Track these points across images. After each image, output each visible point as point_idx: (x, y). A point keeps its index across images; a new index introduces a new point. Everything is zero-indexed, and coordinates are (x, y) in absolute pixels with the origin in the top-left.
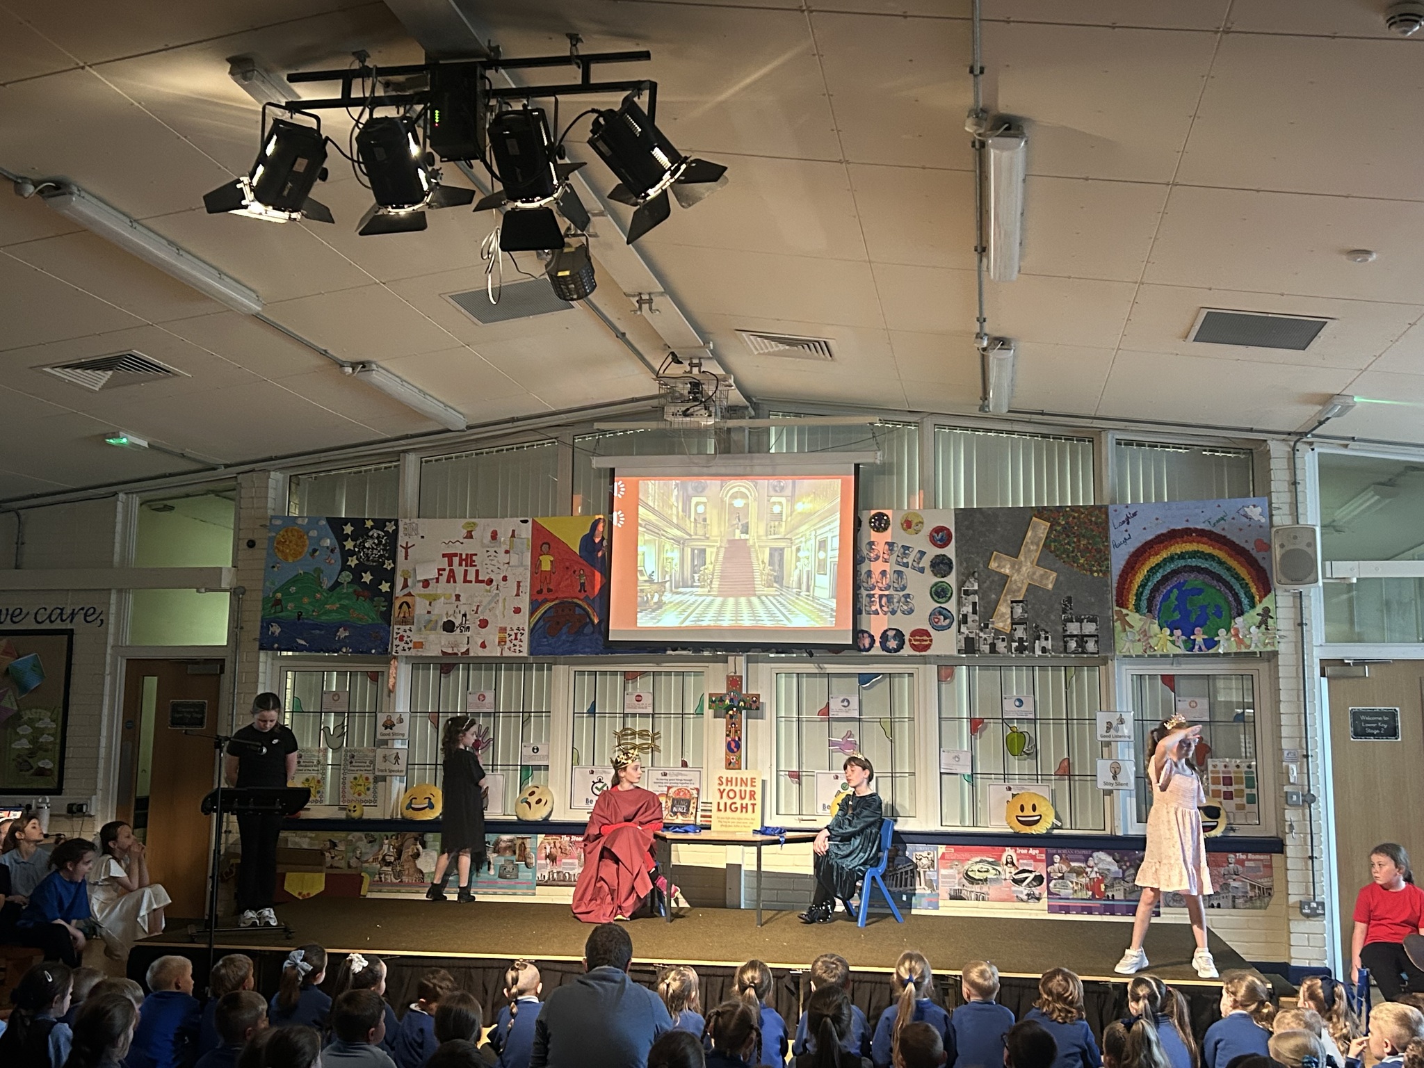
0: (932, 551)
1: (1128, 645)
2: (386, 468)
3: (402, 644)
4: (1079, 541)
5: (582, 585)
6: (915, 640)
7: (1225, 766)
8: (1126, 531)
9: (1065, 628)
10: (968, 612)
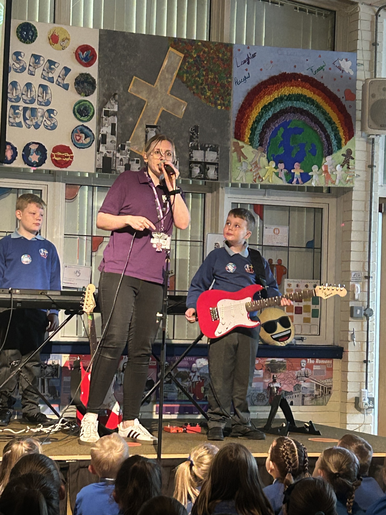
0: (77, 69)
1: (242, 174)
4: (207, 75)
6: (57, 156)
7: (297, 286)
8: (246, 70)
9: (191, 155)
10: (107, 133)
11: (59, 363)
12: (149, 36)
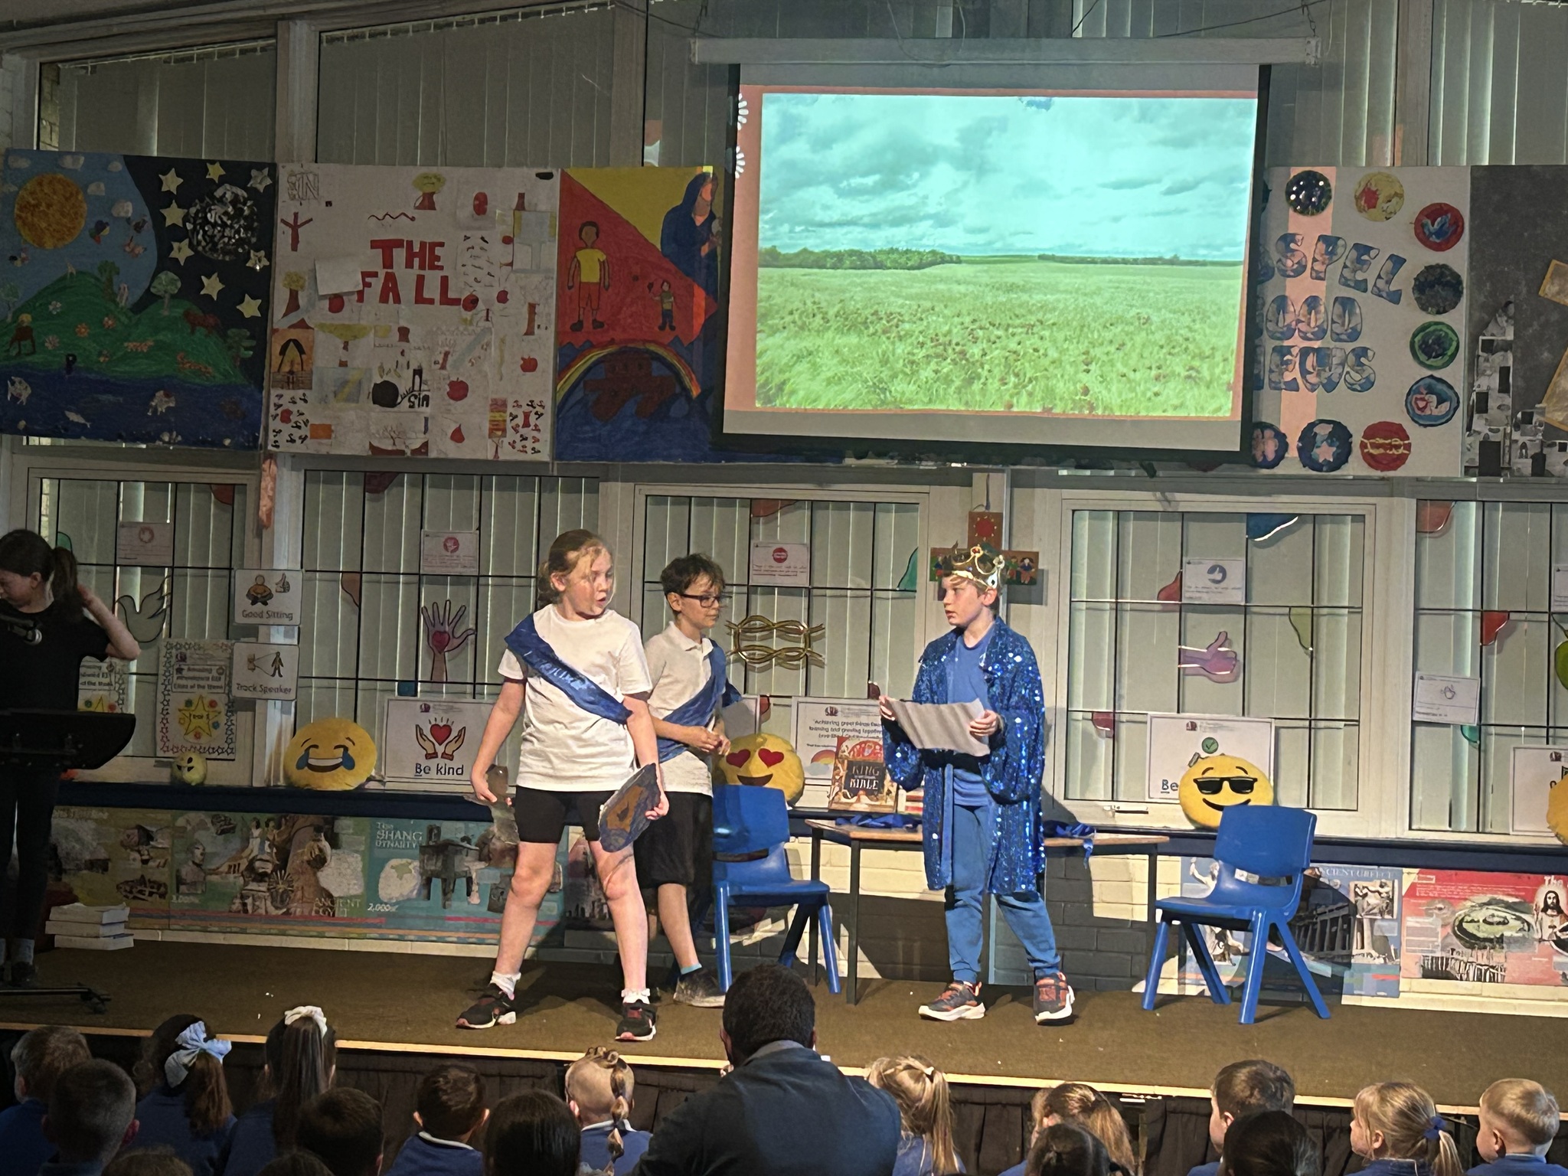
0: (1419, 258)
2: (243, 52)
3: (287, 429)
5: (667, 315)
6: (1374, 446)
10: (1489, 388)
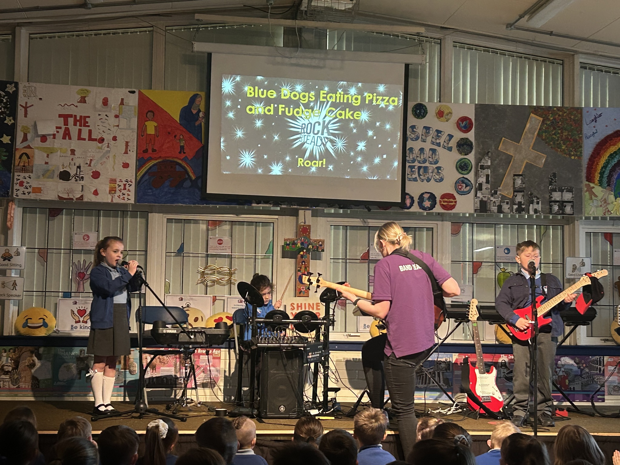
0: (459, 135)
1: (594, 209)
3: (22, 189)
4: (562, 133)
5: (182, 148)
6: (444, 202)
8: (594, 127)
9: (551, 196)
10: (482, 182)
11: (451, 360)
12: (514, 107)
